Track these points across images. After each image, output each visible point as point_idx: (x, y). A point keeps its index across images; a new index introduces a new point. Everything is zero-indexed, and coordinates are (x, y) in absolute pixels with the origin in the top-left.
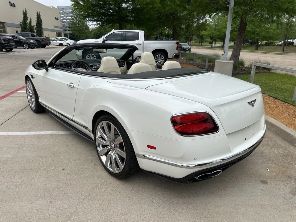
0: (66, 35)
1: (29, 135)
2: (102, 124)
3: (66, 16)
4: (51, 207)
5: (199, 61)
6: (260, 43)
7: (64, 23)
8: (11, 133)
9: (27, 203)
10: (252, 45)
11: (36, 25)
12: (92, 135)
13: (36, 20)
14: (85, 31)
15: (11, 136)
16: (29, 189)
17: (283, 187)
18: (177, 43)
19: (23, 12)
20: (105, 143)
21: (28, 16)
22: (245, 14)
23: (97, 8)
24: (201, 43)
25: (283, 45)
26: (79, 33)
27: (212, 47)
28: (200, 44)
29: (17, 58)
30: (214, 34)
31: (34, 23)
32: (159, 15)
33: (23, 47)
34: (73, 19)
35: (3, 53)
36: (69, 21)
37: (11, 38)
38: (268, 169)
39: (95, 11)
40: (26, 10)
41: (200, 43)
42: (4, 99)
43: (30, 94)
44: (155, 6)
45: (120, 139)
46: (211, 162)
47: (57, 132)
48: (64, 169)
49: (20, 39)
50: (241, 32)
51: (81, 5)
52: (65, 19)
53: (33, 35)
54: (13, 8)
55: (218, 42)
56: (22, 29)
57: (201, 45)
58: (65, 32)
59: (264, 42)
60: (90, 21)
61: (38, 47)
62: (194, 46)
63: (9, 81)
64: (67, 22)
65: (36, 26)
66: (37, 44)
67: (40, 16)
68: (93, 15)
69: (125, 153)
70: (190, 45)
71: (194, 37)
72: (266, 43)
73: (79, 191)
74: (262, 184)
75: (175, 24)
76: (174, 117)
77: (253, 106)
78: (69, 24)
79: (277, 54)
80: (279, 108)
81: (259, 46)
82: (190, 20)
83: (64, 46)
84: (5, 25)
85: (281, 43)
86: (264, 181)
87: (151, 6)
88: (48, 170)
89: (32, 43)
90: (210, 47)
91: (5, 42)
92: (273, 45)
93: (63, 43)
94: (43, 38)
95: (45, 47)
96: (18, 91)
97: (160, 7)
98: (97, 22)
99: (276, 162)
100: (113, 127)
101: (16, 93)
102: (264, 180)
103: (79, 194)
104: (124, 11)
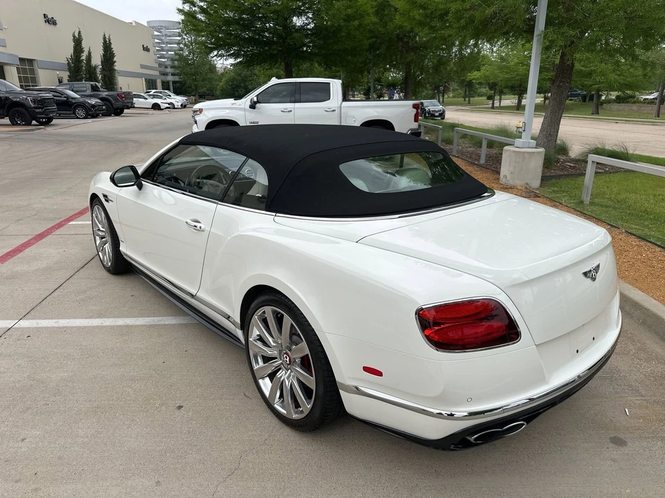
0: (166, 86)
1: (102, 326)
2: (264, 312)
3: (167, 42)
4: (159, 493)
5: (464, 143)
6: (603, 98)
7: (162, 57)
8: (63, 323)
9: (108, 484)
10: (584, 100)
11: (100, 63)
12: (239, 333)
13: (102, 52)
14: (209, 76)
15: (65, 330)
16: (110, 453)
17: (661, 452)
18: (415, 106)
19: (74, 36)
20: (269, 352)
21: (84, 44)
22: (570, 46)
23: (238, 27)
24: (467, 99)
25: (657, 101)
26: (195, 80)
27: (493, 107)
28: (465, 100)
29: (61, 141)
30: (499, 79)
31: (97, 60)
32: (374, 40)
33: (74, 113)
34: (182, 49)
35: (33, 130)
36: (173, 53)
37: (49, 95)
38: (627, 410)
39: (231, 35)
40: (79, 32)
41: (465, 97)
42: (43, 240)
43: (100, 233)
44: (366, 22)
45: (304, 348)
46: (502, 407)
47: (161, 318)
48: (182, 407)
49: (68, 97)
50: (563, 82)
51: (202, 21)
52: (163, 50)
53: (95, 88)
54: (52, 27)
55: (507, 96)
56: (70, 73)
57: (469, 103)
58: (164, 78)
59: (614, 95)
60: (222, 56)
61: (107, 114)
62: (452, 105)
63: (50, 198)
64: (167, 56)
65: (101, 67)
66: (104, 107)
67: (110, 43)
68: (228, 44)
69: (313, 379)
70: (443, 103)
71: (454, 85)
72: (618, 97)
73: (217, 458)
74: (614, 446)
75: (408, 60)
76: (422, 309)
77: (594, 279)
78: (173, 60)
79: (643, 123)
80: (649, 263)
81: (602, 103)
82: (443, 49)
83: (163, 109)
84: (35, 64)
85: (652, 97)
86: (619, 438)
87: (356, 23)
88: (148, 408)
89: (93, 106)
90: (488, 108)
91: (36, 106)
92: (634, 102)
93: (160, 104)
94: (118, 95)
95: (122, 112)
96: (72, 220)
97: (374, 24)
98: (235, 59)
99: (643, 393)
100: (288, 321)
101: (66, 226)
102: (619, 436)
103: (216, 465)
104: (296, 35)
